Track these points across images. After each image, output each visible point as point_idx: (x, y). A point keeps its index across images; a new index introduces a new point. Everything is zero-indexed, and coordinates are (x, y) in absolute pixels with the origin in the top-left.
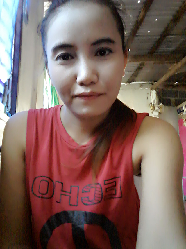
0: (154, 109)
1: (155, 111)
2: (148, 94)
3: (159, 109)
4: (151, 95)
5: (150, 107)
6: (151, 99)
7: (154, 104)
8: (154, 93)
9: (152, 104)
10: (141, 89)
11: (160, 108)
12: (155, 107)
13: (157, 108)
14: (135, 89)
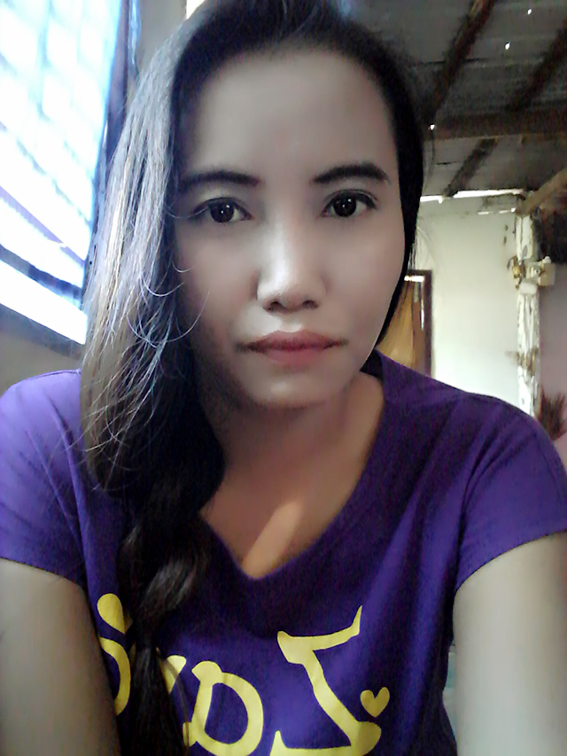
0: (525, 276)
1: (527, 281)
2: (507, 228)
3: (540, 275)
4: (515, 232)
5: (511, 268)
6: (516, 245)
7: (523, 261)
8: (525, 227)
9: (519, 259)
10: (487, 213)
11: (542, 272)
12: (528, 270)
13: (531, 273)
14: (467, 213)
